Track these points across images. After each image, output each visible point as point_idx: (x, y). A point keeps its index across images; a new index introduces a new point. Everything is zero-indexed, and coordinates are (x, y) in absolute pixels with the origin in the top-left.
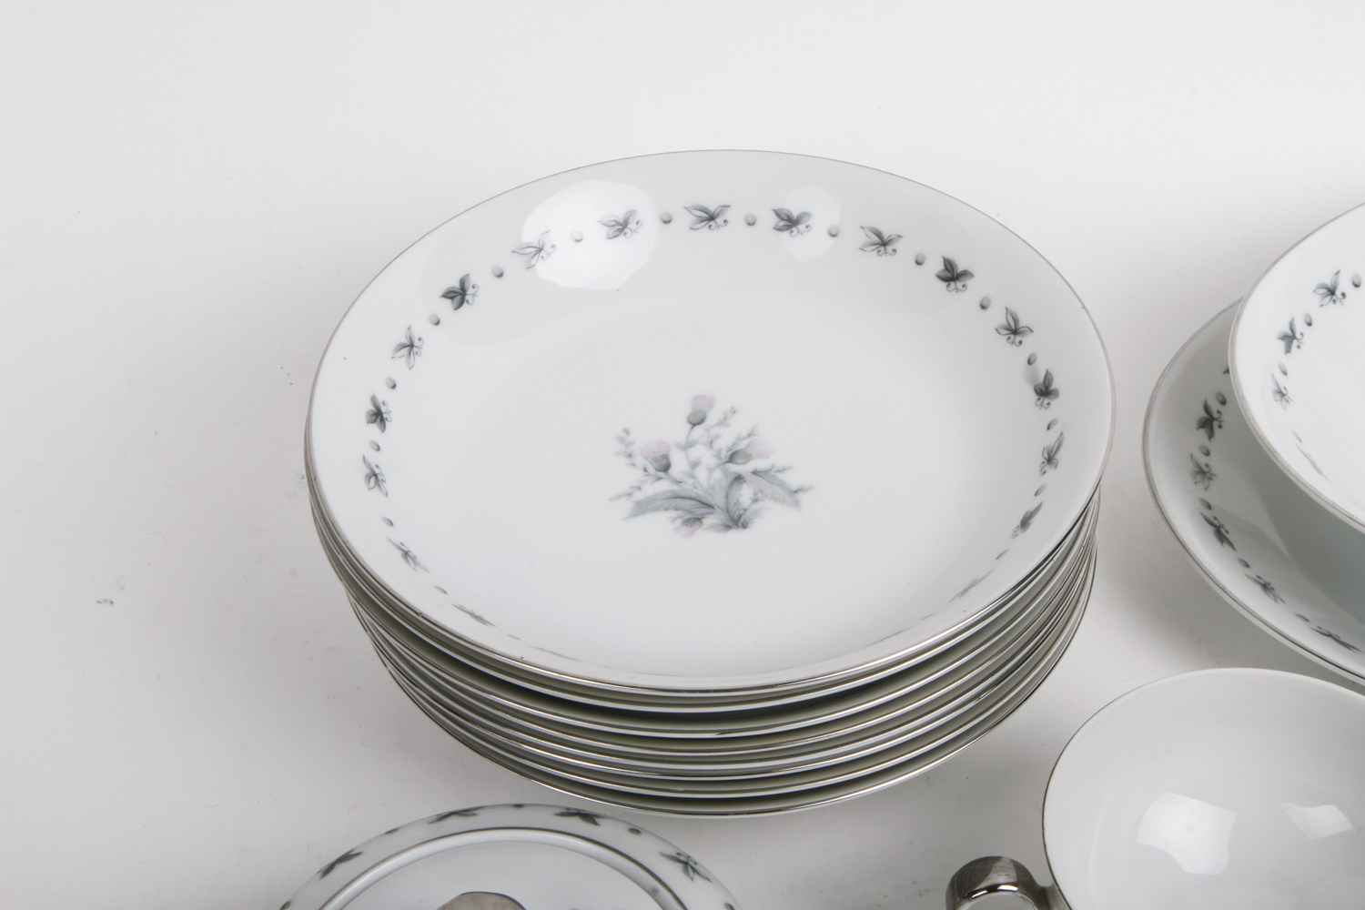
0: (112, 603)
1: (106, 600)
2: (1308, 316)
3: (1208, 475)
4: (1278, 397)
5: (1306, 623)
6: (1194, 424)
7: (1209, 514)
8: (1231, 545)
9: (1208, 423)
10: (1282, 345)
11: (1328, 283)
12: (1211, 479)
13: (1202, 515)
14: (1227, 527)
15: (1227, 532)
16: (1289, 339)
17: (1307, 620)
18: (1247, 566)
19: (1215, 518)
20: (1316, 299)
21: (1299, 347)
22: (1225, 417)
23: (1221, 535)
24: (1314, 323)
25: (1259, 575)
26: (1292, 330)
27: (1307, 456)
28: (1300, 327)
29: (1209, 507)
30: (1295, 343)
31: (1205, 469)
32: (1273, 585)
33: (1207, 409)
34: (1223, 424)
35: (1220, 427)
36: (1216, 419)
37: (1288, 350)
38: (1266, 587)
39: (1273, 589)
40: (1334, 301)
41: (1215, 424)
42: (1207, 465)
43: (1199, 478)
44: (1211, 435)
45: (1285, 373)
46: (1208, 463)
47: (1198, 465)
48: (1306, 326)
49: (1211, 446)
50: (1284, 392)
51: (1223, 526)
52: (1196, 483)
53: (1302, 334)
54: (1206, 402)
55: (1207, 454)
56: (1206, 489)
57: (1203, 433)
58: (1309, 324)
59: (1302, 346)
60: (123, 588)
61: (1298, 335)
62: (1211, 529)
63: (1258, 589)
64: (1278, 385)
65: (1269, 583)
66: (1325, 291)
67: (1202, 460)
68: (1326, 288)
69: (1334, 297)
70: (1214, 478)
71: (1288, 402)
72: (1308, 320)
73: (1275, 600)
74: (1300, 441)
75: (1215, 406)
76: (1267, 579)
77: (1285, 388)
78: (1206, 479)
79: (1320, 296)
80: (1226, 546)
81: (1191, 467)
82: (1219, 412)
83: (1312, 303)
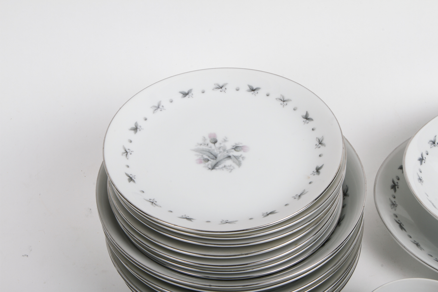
0: (27, 256)
1: (25, 255)
2: (427, 151)
3: (395, 205)
4: (420, 181)
5: (431, 257)
6: (390, 188)
7: (397, 219)
8: (405, 230)
9: (394, 187)
10: (419, 162)
11: (433, 140)
12: (396, 206)
13: (395, 220)
14: (403, 223)
15: (403, 225)
16: (421, 160)
17: (432, 256)
18: (411, 237)
19: (399, 221)
20: (429, 146)
21: (424, 162)
22: (399, 184)
23: (401, 227)
24: (429, 154)
25: (415, 240)
26: (422, 157)
27: (430, 202)
28: (425, 155)
29: (397, 217)
30: (423, 161)
31: (394, 203)
32: (420, 244)
33: (393, 182)
34: (399, 187)
35: (398, 188)
36: (397, 185)
37: (421, 164)
38: (417, 245)
39: (420, 245)
40: (435, 146)
41: (396, 187)
42: (395, 202)
43: (393, 206)
44: (395, 191)
45: (421, 172)
46: (395, 201)
47: (392, 202)
48: (426, 155)
49: (395, 195)
50: (421, 179)
51: (401, 223)
52: (392, 208)
53: (425, 158)
54: (393, 179)
55: (395, 197)
56: (395, 210)
57: (393, 190)
58: (427, 154)
59: (425, 162)
60: (31, 250)
61: (424, 158)
62: (398, 225)
63: (415, 245)
64: (419, 177)
65: (418, 243)
66: (432, 143)
67: (393, 200)
68: (432, 142)
69: (435, 145)
70: (397, 206)
71: (423, 182)
72: (427, 153)
73: (421, 250)
74: (428, 196)
75: (396, 181)
76: (417, 241)
77: (421, 177)
78: (395, 207)
79: (430, 145)
80: (404, 231)
81: (390, 203)
82: (397, 183)
83: (427, 147)
